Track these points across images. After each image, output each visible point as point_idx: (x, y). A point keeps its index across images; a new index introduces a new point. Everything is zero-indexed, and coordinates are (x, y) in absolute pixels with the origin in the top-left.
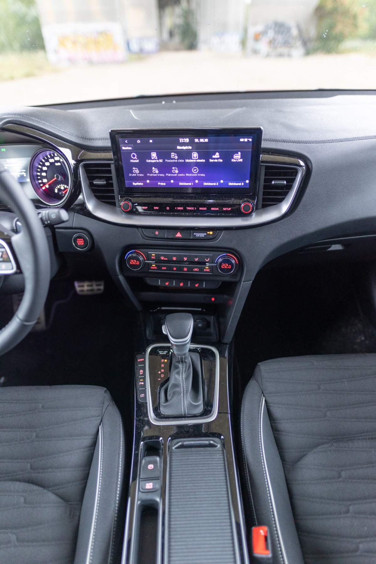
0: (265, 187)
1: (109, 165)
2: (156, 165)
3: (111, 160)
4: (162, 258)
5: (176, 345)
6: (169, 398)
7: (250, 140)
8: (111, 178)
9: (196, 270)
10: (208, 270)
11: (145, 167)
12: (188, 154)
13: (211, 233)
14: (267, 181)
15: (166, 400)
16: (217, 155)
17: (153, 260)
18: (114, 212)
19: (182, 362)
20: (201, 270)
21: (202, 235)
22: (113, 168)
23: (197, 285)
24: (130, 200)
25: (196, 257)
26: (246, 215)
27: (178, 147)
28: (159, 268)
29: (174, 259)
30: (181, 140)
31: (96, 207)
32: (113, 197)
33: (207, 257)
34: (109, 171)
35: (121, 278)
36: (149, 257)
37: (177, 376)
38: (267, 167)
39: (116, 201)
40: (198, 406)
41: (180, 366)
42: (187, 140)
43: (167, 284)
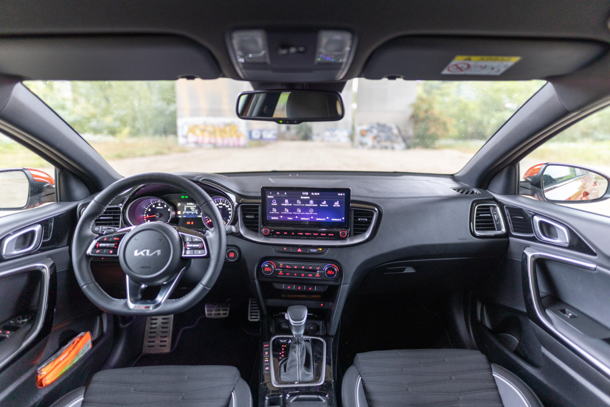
0: (355, 222)
1: (257, 207)
2: (287, 207)
3: (260, 203)
4: (287, 267)
5: (295, 326)
6: (287, 370)
7: (344, 194)
8: (257, 215)
9: (310, 275)
10: (318, 276)
11: (280, 208)
12: (307, 201)
13: (321, 249)
14: (356, 218)
15: (285, 371)
16: (325, 202)
17: (281, 268)
18: (257, 236)
19: (298, 343)
20: (314, 276)
21: (315, 251)
22: (260, 208)
23: (310, 289)
24: (269, 228)
25: (311, 266)
26: (344, 239)
27: (302, 197)
28: (284, 274)
29: (296, 267)
30: (304, 193)
31: (246, 233)
32: (257, 227)
33: (318, 266)
34: (257, 211)
35: (256, 281)
36: (278, 266)
37: (293, 353)
38: (355, 211)
39: (259, 229)
40: (309, 375)
41: (297, 346)
42: (307, 194)
43: (289, 288)
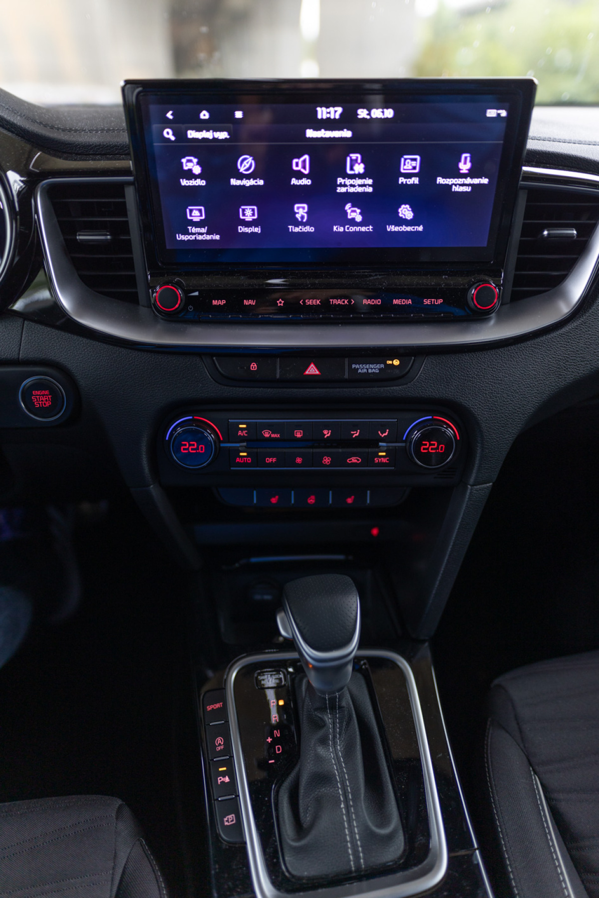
0: (523, 247)
1: (118, 187)
3: (126, 172)
4: (267, 434)
6: (306, 819)
7: (504, 113)
8: (124, 228)
9: (354, 460)
10: (384, 460)
13: (396, 362)
14: (531, 230)
15: (300, 830)
17: (242, 439)
18: (133, 320)
19: (333, 708)
20: (368, 459)
21: (374, 368)
22: (130, 195)
23: (350, 500)
24: (179, 284)
25: (355, 426)
26: (478, 316)
27: (310, 133)
28: (257, 459)
29: (299, 434)
30: (322, 113)
31: (83, 304)
32: (132, 281)
33: (383, 428)
34: (122, 209)
35: (154, 490)
36: (230, 433)
37: (321, 751)
38: (532, 191)
39: (141, 289)
40: (390, 837)
41: (328, 718)
42: (335, 112)
43: (274, 500)
